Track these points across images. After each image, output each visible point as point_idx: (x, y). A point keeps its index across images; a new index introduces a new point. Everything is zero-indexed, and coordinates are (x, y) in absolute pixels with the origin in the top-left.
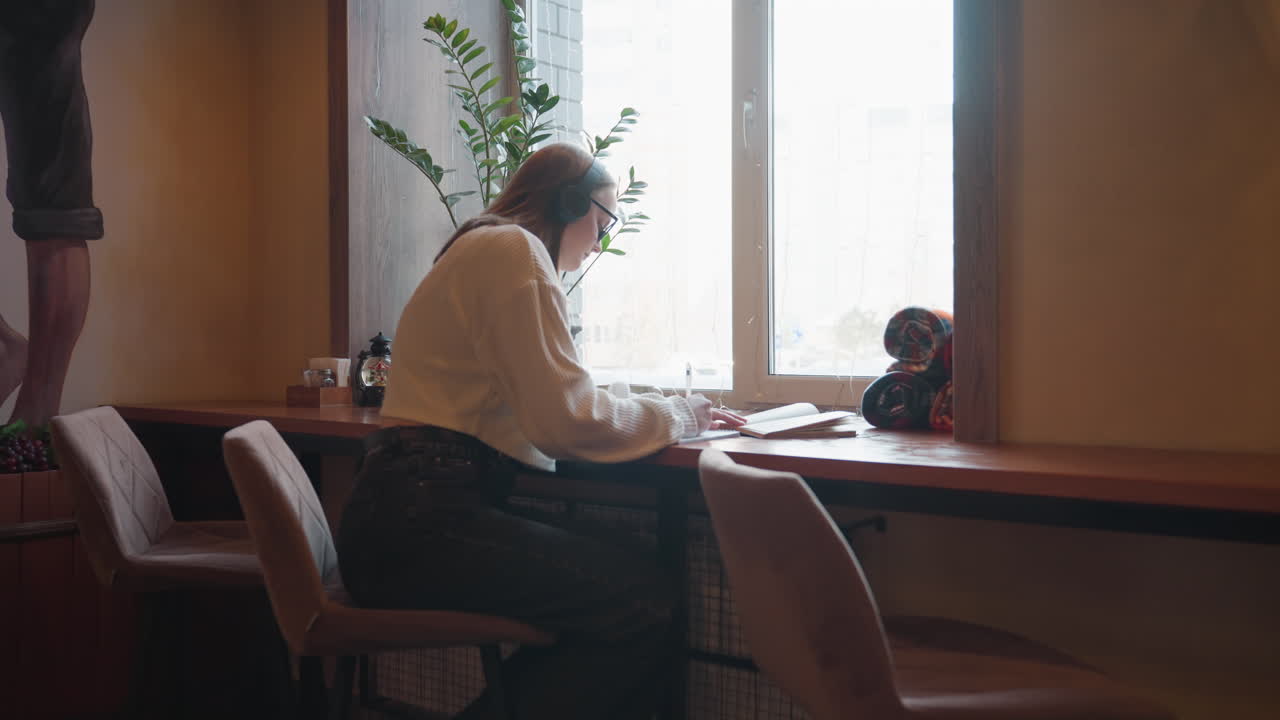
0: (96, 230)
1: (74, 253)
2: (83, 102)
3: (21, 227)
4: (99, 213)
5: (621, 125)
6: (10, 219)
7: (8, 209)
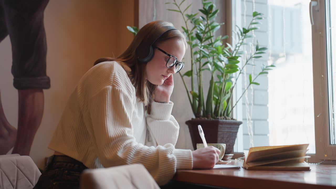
0: (47, 85)
1: (38, 94)
2: (44, 35)
3: (17, 84)
4: (49, 79)
5: (254, 21)
6: (12, 81)
7: (11, 77)
